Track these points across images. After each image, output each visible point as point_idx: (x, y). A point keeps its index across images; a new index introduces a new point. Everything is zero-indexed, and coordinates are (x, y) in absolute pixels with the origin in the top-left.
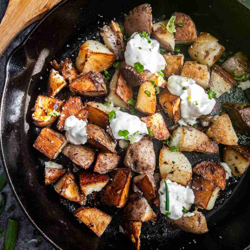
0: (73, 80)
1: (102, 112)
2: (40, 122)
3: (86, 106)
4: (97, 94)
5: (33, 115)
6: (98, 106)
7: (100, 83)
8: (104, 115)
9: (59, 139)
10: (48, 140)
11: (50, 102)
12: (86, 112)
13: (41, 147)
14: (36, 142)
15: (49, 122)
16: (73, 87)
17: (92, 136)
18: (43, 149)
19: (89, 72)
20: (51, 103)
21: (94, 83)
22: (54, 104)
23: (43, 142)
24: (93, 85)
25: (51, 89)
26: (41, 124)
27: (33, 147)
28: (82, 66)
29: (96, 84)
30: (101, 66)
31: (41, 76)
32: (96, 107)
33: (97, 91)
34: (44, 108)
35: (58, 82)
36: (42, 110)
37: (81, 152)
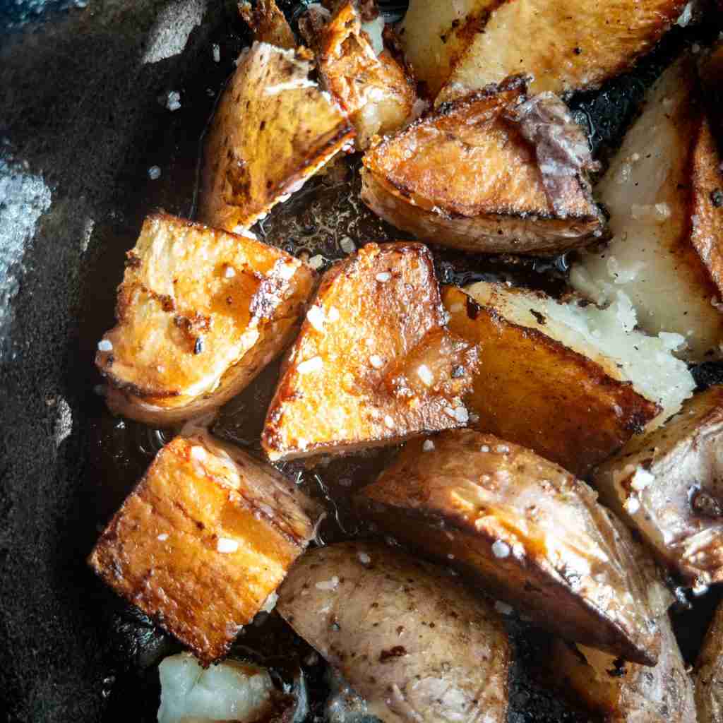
0: (391, 129)
1: (581, 361)
2: (146, 396)
3: (459, 307)
4: (530, 235)
5: (105, 345)
6: (540, 318)
7: (573, 166)
8: (588, 386)
9: (269, 527)
10: (200, 526)
11: (225, 266)
12: (463, 354)
13: (147, 575)
14: (113, 536)
15: (208, 403)
16: (391, 176)
17: (521, 538)
18: (161, 592)
19: (506, 82)
20: (230, 273)
21: (532, 160)
22: (257, 281)
23: (163, 537)
24: (521, 173)
25: (243, 171)
26: (155, 408)
27: (92, 568)
28: (455, 42)
29: (548, 168)
30: (577, 51)
31: (176, 89)
32: (530, 322)
33: (554, 215)
34: (182, 304)
35: (305, 127)
36: (172, 315)
37: (425, 630)
